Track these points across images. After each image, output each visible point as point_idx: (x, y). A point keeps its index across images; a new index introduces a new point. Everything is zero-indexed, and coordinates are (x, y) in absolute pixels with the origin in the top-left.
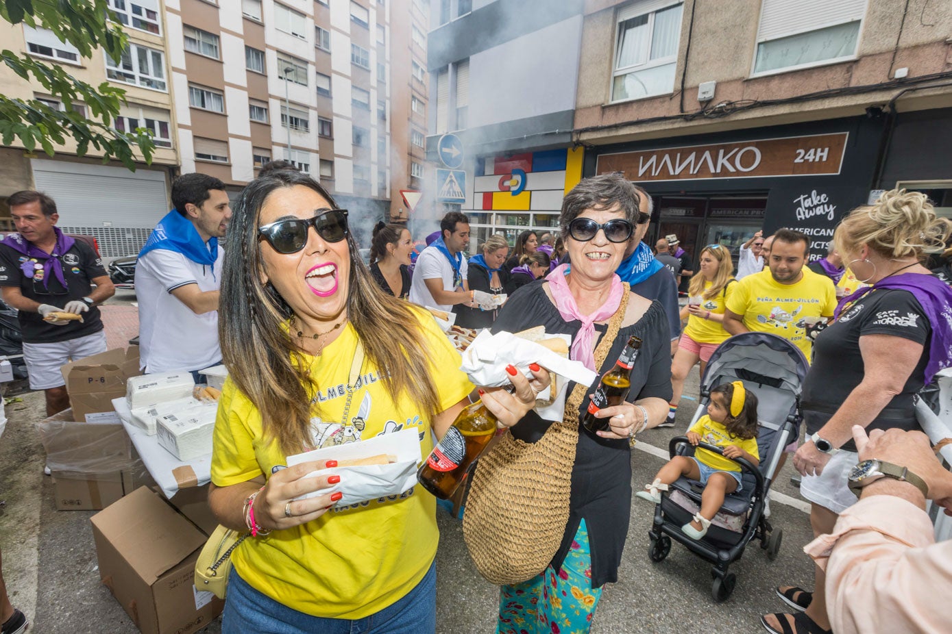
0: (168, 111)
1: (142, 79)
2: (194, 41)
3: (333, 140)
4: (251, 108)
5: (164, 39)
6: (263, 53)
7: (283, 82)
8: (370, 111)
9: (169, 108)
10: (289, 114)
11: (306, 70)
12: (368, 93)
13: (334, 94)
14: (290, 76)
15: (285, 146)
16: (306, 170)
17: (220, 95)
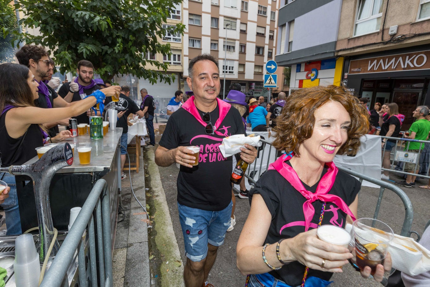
0: (181, 50)
1: (173, 39)
2: (192, 19)
3: (245, 54)
4: (211, 44)
5: (182, 21)
6: (218, 19)
7: (225, 30)
8: (265, 37)
9: (181, 49)
10: (226, 44)
11: (236, 22)
12: (265, 28)
13: (248, 32)
14: (228, 27)
15: (224, 59)
16: (232, 69)
17: (200, 41)
